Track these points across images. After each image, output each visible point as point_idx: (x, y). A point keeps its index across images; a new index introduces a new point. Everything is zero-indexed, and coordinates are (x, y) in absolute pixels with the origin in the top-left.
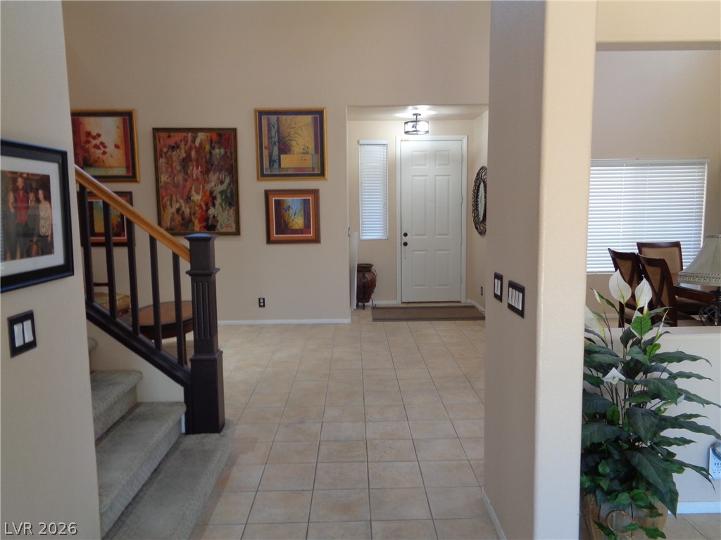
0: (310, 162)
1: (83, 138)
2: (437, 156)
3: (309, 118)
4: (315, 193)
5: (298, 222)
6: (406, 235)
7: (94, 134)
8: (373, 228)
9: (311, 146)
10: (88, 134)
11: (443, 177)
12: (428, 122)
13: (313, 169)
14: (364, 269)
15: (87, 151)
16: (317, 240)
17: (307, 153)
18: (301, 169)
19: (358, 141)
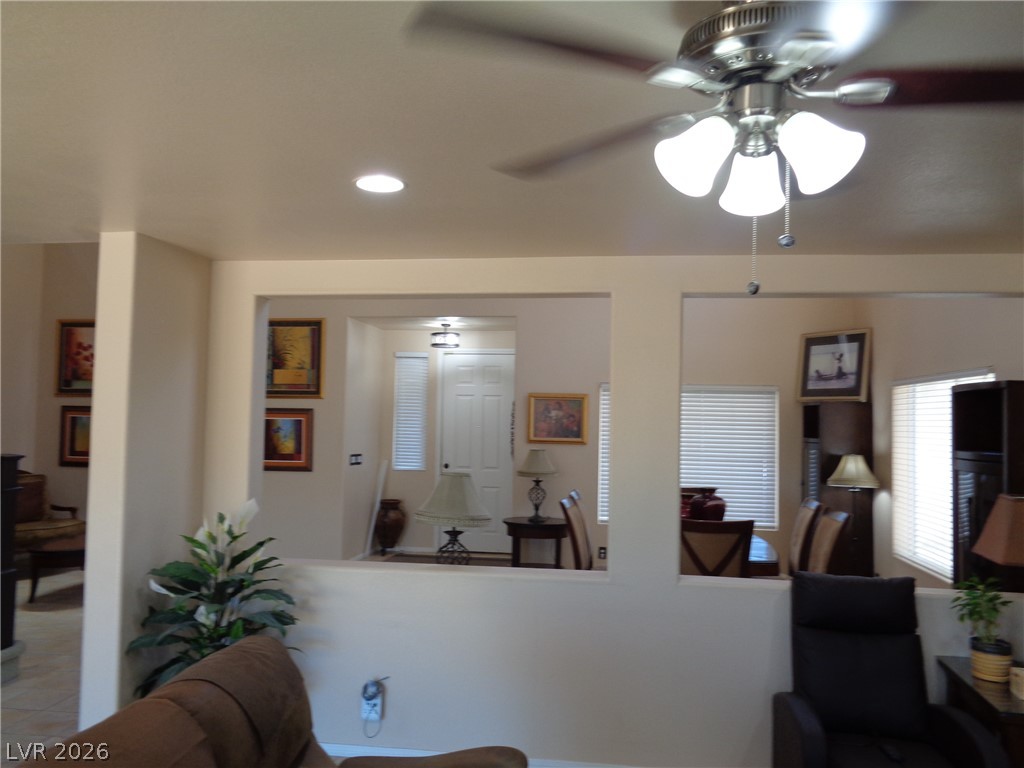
0: (305, 378)
1: (75, 349)
2: (484, 372)
3: (306, 330)
4: (308, 412)
5: (288, 446)
6: (446, 466)
7: (85, 345)
8: (408, 457)
9: (307, 360)
10: (80, 345)
11: (493, 398)
12: (458, 334)
13: (308, 386)
14: (389, 505)
15: (76, 363)
16: (307, 468)
17: (302, 368)
18: (295, 385)
19: (394, 354)
